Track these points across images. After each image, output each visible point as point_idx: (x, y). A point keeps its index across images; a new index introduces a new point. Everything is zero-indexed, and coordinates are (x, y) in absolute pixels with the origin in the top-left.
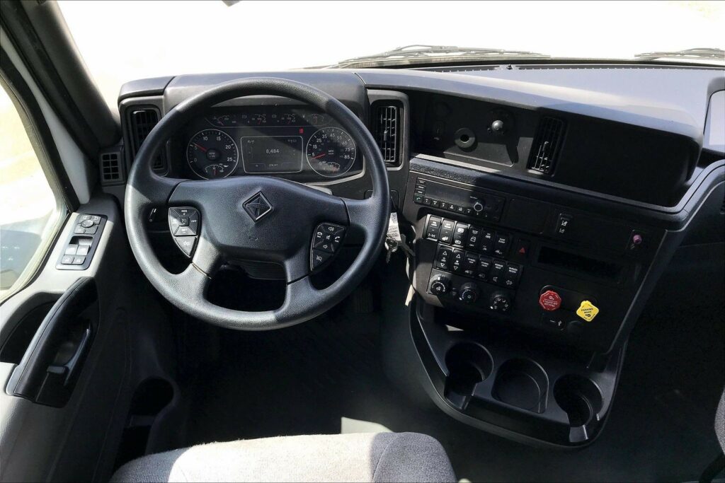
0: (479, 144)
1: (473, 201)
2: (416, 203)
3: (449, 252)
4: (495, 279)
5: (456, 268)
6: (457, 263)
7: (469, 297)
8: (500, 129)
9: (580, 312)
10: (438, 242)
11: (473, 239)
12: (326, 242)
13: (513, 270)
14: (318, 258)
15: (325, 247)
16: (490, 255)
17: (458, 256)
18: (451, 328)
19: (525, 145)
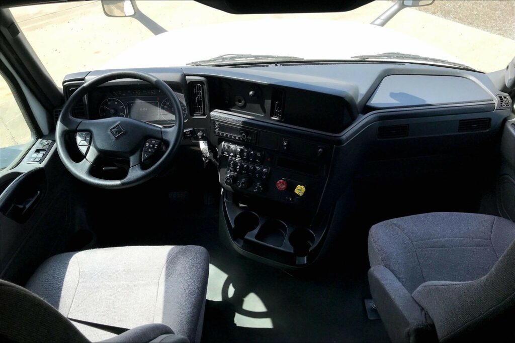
0: (248, 104)
1: (242, 133)
2: (216, 135)
3: (235, 162)
4: (257, 175)
5: (238, 170)
6: (238, 167)
7: (244, 185)
8: (253, 95)
9: (296, 191)
10: (229, 156)
11: (245, 154)
12: (150, 148)
13: (265, 170)
14: (146, 155)
15: (150, 150)
16: (254, 162)
17: (239, 164)
18: (241, 205)
19: (268, 103)
